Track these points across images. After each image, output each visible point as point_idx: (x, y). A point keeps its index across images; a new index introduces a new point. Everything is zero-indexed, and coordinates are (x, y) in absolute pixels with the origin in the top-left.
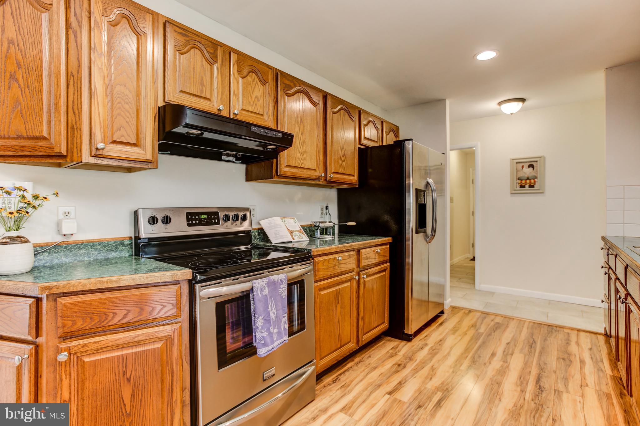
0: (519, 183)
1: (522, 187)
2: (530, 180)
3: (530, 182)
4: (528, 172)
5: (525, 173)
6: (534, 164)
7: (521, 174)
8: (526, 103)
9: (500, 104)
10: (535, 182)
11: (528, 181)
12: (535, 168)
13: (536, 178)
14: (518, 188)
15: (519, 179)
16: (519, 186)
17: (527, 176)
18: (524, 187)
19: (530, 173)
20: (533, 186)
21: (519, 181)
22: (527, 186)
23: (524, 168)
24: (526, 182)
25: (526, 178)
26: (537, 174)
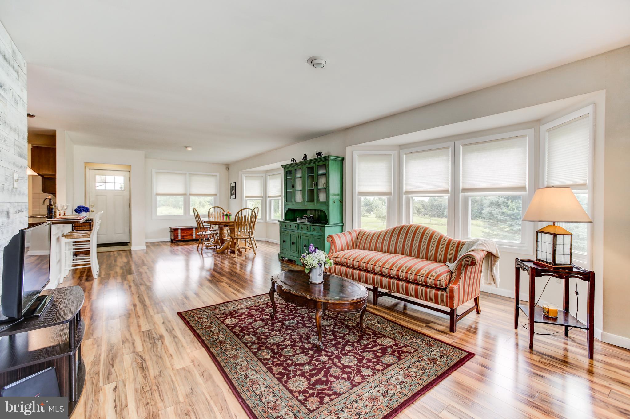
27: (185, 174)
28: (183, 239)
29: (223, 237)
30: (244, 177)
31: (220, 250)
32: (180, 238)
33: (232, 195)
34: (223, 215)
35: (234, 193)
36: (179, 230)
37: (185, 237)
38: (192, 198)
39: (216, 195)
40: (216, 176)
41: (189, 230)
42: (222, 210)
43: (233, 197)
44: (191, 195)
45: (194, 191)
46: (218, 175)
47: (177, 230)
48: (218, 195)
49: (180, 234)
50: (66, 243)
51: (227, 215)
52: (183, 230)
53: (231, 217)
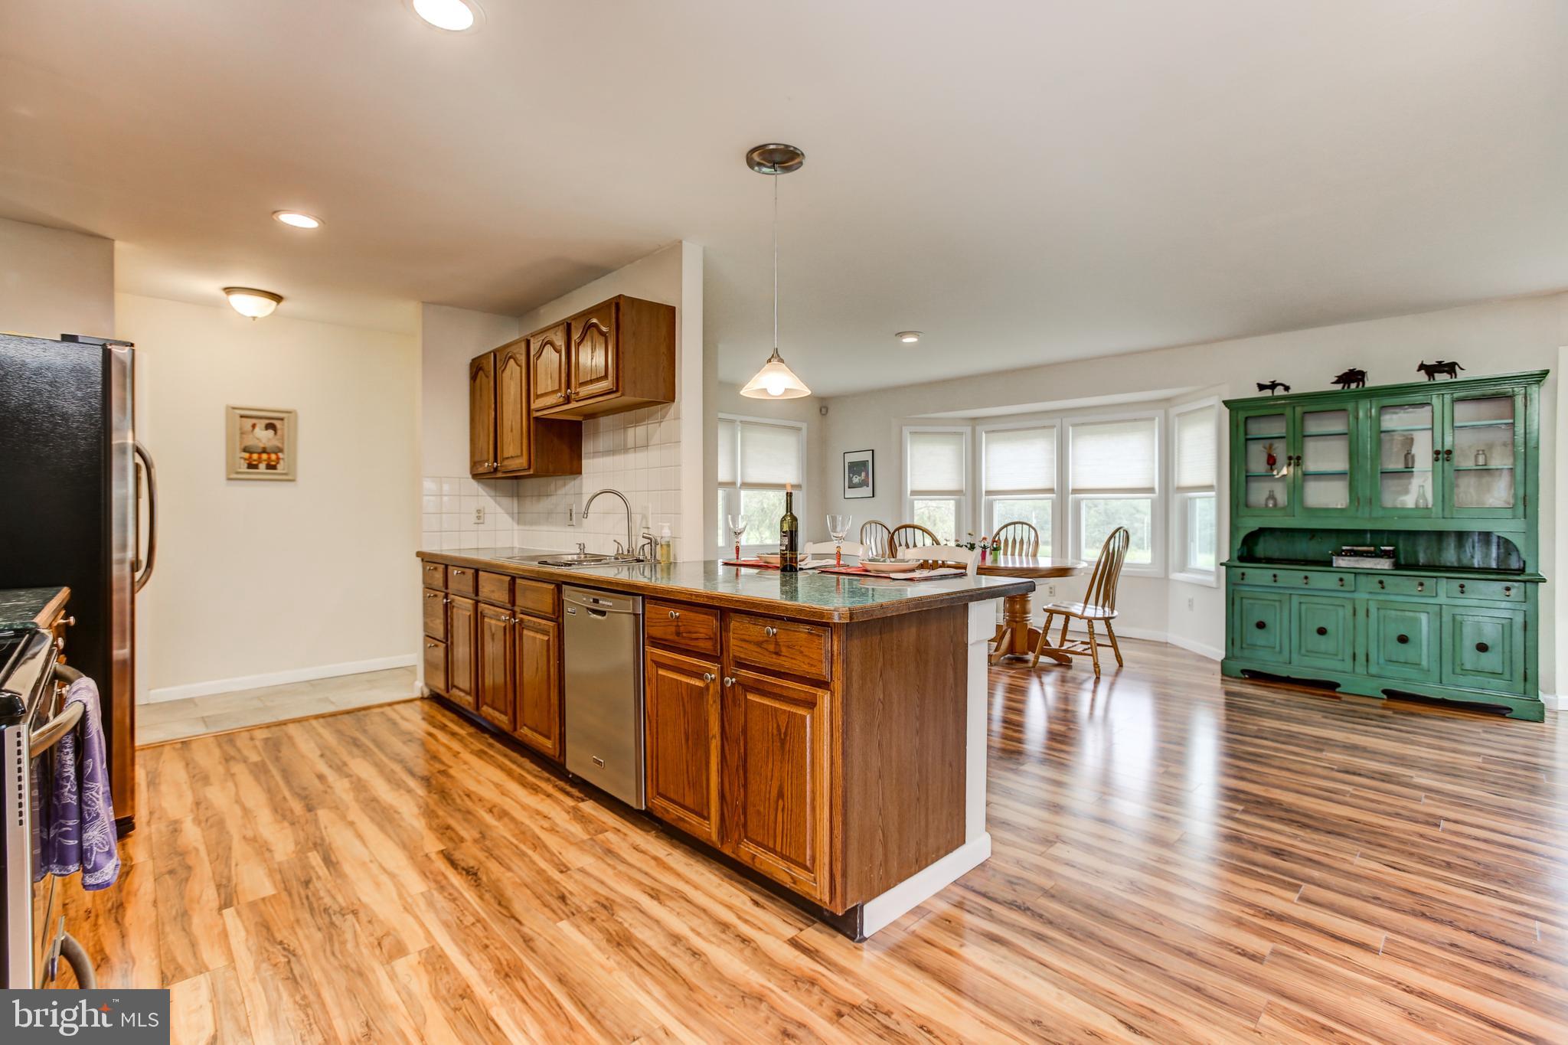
0: (245, 459)
1: (251, 466)
2: (268, 453)
3: (269, 458)
4: (263, 437)
5: (258, 439)
6: (277, 423)
7: (250, 441)
8: (283, 304)
9: (229, 290)
10: (278, 459)
11: (265, 456)
12: (279, 432)
13: (281, 450)
14: (244, 468)
15: (245, 450)
16: (246, 465)
17: (262, 445)
18: (256, 467)
19: (269, 440)
20: (274, 467)
21: (246, 455)
22: (262, 466)
23: (257, 430)
24: (260, 458)
25: (260, 450)
26: (283, 443)
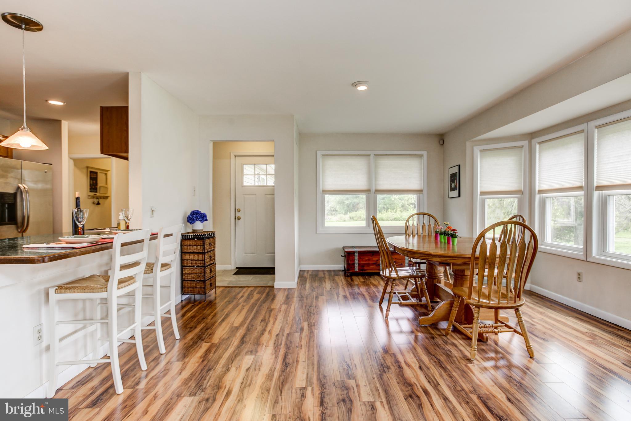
27: (369, 155)
28: (362, 270)
29: (435, 281)
30: (479, 153)
31: (428, 320)
32: (356, 269)
33: (452, 189)
34: (436, 234)
35: (456, 186)
36: (356, 255)
37: (365, 268)
38: (380, 197)
39: (421, 191)
40: (422, 156)
41: (373, 255)
42: (432, 221)
43: (455, 193)
44: (378, 191)
45: (383, 184)
46: (425, 153)
47: (353, 253)
48: (425, 192)
49: (356, 262)
50: (59, 301)
51: (445, 233)
52: (362, 254)
53: (456, 240)
